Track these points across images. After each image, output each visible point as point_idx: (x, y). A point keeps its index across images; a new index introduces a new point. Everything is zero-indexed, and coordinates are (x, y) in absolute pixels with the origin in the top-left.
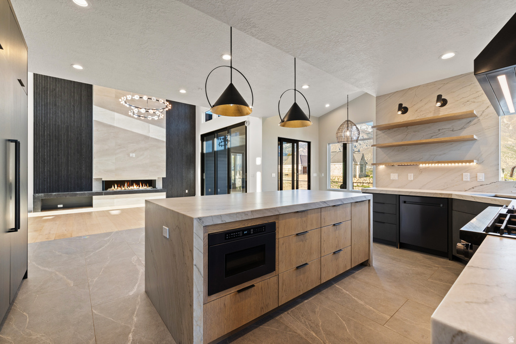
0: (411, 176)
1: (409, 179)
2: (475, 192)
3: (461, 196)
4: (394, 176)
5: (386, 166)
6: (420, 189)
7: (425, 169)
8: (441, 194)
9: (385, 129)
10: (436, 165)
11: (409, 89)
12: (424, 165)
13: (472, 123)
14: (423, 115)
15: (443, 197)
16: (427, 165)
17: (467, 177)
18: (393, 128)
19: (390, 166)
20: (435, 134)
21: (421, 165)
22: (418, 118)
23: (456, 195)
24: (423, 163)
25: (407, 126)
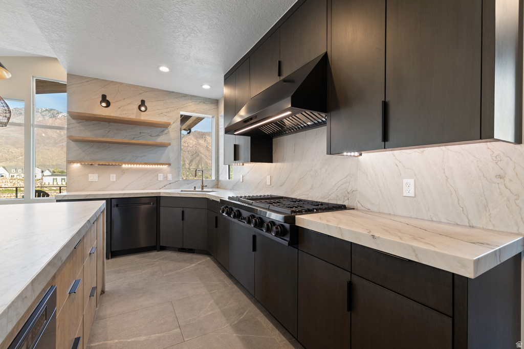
0: (113, 177)
1: (111, 180)
2: (166, 189)
3: (169, 193)
4: (93, 177)
5: (82, 164)
6: (122, 190)
7: (128, 169)
8: (152, 193)
9: (82, 119)
10: (143, 166)
11: (112, 82)
12: (127, 165)
13: (165, 133)
14: (126, 115)
15: (153, 195)
16: (130, 166)
17: (161, 177)
18: (92, 121)
19: (89, 164)
20: (136, 136)
21: (124, 166)
22: (121, 116)
23: (164, 193)
24: (125, 164)
25: (109, 122)
